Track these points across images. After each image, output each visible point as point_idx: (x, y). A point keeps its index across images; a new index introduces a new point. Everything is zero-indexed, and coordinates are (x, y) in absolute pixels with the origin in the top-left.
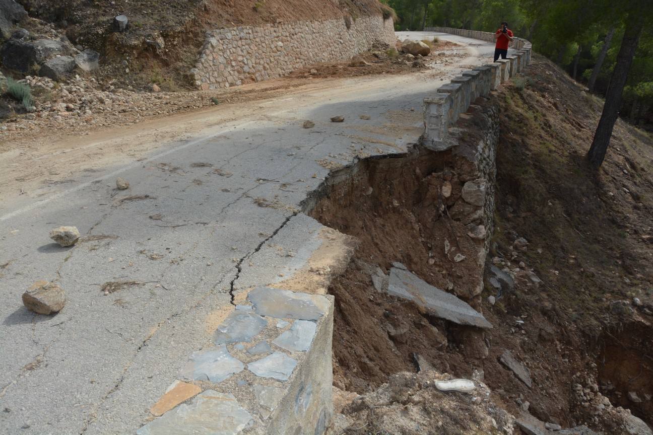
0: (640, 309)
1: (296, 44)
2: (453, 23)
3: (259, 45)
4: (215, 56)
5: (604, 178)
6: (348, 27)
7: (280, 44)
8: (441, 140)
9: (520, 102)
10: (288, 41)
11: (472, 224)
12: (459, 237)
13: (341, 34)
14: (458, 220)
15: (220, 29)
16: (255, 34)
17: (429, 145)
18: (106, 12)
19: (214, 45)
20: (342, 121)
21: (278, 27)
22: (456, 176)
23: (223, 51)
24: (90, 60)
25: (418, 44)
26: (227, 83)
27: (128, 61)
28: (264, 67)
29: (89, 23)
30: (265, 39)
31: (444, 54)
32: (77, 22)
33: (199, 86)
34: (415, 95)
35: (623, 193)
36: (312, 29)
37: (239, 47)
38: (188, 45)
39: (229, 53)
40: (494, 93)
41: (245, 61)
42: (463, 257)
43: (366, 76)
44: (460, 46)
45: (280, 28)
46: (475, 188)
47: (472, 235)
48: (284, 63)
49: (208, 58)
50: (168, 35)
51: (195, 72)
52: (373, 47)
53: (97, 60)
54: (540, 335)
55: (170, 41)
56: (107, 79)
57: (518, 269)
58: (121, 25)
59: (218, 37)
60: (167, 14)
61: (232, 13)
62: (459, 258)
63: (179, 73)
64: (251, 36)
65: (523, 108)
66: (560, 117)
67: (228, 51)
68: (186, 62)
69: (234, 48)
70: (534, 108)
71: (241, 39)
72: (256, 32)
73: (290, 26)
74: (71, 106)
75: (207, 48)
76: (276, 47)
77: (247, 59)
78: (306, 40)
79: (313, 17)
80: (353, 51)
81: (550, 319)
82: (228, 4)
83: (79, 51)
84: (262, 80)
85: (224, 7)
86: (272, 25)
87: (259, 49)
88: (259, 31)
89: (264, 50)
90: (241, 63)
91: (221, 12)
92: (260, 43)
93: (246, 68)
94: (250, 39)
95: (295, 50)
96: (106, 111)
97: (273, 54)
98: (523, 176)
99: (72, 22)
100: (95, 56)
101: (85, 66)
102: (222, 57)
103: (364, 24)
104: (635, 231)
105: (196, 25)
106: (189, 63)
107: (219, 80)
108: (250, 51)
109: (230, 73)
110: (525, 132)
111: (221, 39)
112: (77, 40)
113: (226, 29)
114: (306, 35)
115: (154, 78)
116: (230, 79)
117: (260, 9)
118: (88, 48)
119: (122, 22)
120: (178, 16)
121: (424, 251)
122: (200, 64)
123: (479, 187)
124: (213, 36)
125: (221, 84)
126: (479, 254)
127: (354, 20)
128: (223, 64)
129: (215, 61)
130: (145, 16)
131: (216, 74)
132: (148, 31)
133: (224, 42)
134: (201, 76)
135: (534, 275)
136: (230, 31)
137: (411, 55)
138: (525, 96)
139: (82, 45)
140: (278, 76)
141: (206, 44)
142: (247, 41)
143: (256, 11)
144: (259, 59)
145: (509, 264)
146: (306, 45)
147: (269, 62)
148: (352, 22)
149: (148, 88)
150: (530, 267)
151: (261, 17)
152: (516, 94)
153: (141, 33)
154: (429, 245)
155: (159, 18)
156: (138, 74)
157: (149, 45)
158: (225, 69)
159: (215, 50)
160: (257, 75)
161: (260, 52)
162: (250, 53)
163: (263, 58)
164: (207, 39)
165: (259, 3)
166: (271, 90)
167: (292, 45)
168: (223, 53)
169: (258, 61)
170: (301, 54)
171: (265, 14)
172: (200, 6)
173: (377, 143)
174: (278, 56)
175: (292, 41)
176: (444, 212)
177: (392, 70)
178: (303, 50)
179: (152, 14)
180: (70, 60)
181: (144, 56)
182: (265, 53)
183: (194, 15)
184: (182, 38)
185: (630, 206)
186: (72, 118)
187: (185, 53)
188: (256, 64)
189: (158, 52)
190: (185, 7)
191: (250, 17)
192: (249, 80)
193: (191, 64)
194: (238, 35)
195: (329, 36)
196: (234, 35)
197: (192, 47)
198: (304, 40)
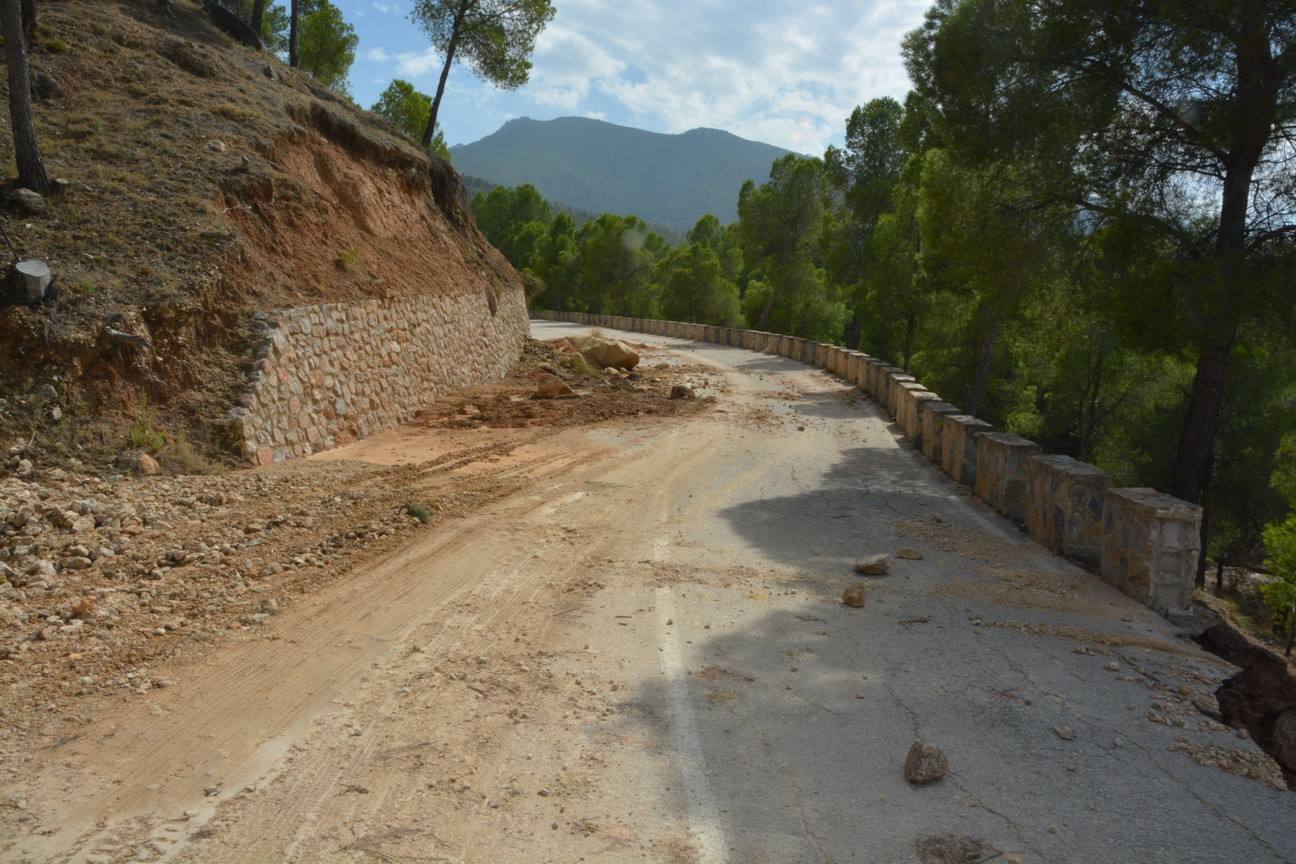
1: (420, 348)
3: (360, 348)
4: (281, 376)
6: (493, 312)
7: (395, 346)
10: (407, 340)
13: (485, 325)
16: (353, 322)
19: (280, 347)
21: (389, 308)
23: (296, 362)
25: (616, 347)
26: (307, 444)
27: (56, 386)
28: (372, 402)
30: (369, 336)
33: (252, 454)
36: (442, 314)
37: (325, 352)
38: (212, 345)
39: (307, 369)
41: (338, 388)
45: (393, 310)
48: (405, 391)
49: (266, 380)
50: (164, 319)
51: (244, 418)
55: (167, 335)
58: (31, 287)
59: (286, 328)
60: (152, 264)
61: (293, 270)
63: (198, 421)
64: (347, 331)
67: (306, 363)
68: (211, 390)
69: (316, 355)
71: (328, 334)
72: (355, 318)
73: (408, 305)
75: (265, 356)
76: (389, 354)
77: (341, 383)
78: (435, 338)
79: (442, 290)
82: (279, 249)
84: (370, 434)
85: (274, 257)
86: (380, 302)
87: (360, 358)
88: (358, 315)
89: (370, 360)
90: (331, 394)
91: (269, 267)
92: (361, 344)
93: (340, 406)
94: (344, 336)
95: (419, 359)
97: (385, 369)
102: (296, 378)
103: (510, 305)
105: (228, 297)
106: (220, 393)
107: (292, 436)
108: (346, 364)
109: (312, 419)
111: (292, 334)
113: (298, 308)
114: (435, 329)
115: (134, 435)
116: (312, 431)
117: (349, 266)
119: (37, 280)
120: (180, 271)
122: (253, 395)
124: (275, 325)
125: (296, 446)
127: (498, 297)
128: (298, 395)
129: (282, 388)
130: (92, 268)
131: (285, 423)
132: (113, 308)
133: (297, 340)
134: (256, 429)
136: (308, 314)
140: (395, 422)
141: (260, 344)
142: (338, 338)
143: (344, 270)
144: (362, 383)
146: (435, 350)
147: (379, 390)
148: (496, 301)
149: (127, 463)
151: (356, 283)
153: (92, 309)
155: (133, 275)
156: (88, 422)
157: (116, 341)
158: (302, 408)
159: (283, 360)
160: (360, 421)
161: (363, 365)
162: (346, 369)
163: (368, 382)
164: (259, 332)
165: (345, 252)
167: (414, 349)
168: (297, 368)
169: (360, 387)
171: (364, 278)
172: (232, 249)
174: (393, 375)
175: (414, 340)
178: (432, 360)
179: (111, 263)
181: (101, 373)
182: (372, 368)
183: (221, 270)
184: (196, 328)
187: (212, 368)
188: (357, 394)
189: (143, 361)
190: (195, 251)
191: (335, 283)
192: (346, 435)
193: (228, 397)
194: (322, 325)
195: (468, 329)
196: (315, 324)
197: (223, 352)
198: (431, 338)
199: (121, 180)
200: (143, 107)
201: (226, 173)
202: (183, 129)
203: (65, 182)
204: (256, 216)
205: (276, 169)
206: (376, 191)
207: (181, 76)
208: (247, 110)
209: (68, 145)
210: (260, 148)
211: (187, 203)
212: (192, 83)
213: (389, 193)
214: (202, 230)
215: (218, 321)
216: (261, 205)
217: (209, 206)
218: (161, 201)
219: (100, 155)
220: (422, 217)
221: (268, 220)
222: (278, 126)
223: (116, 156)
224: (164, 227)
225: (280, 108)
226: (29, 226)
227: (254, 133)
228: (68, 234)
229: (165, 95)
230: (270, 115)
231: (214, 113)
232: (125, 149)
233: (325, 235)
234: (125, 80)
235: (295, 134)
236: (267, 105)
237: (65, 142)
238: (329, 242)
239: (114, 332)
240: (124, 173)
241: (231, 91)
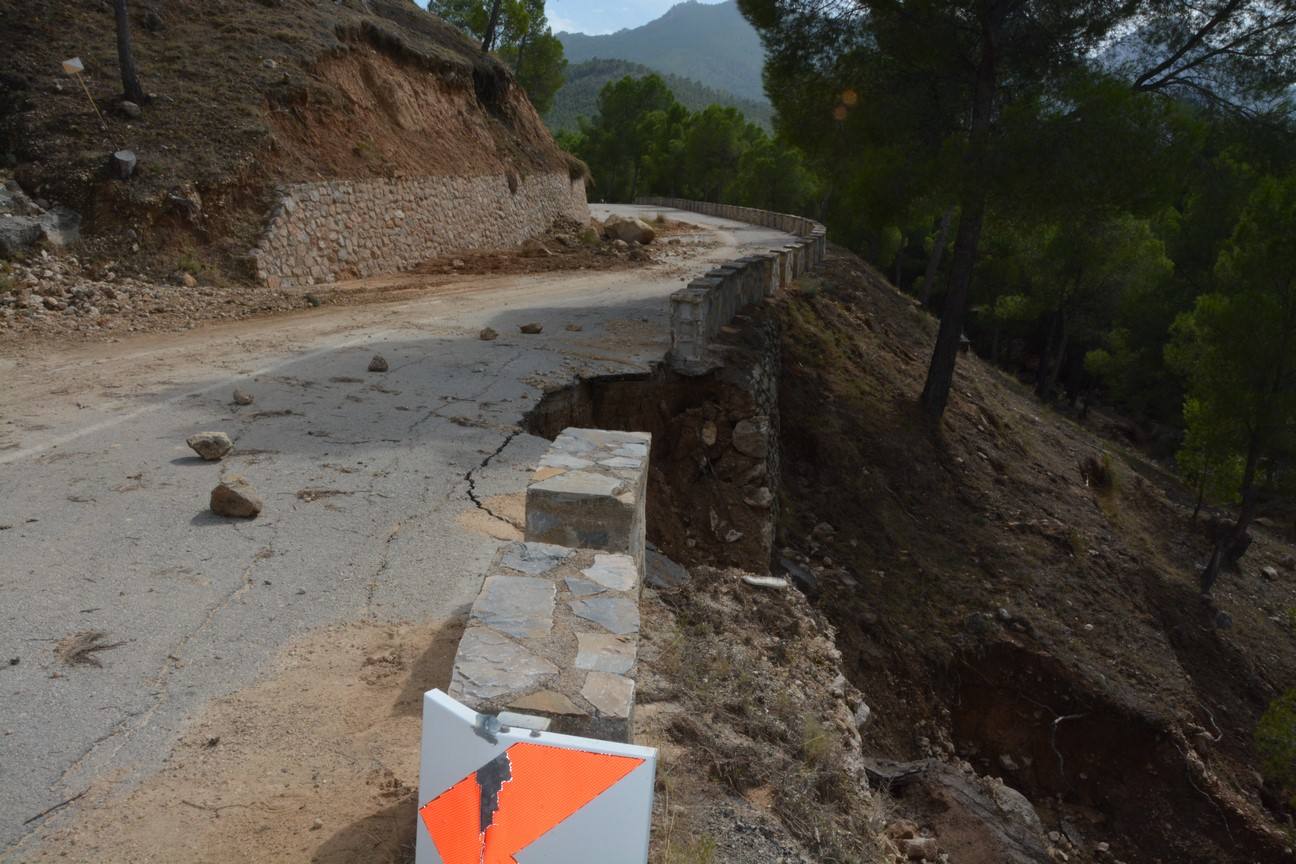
0: (1008, 624)
1: (426, 216)
2: (686, 192)
3: (365, 214)
4: (291, 229)
5: (947, 436)
6: (513, 191)
7: (400, 214)
8: (698, 359)
9: (812, 316)
10: (412, 209)
11: (749, 486)
12: (732, 505)
13: (502, 202)
14: (729, 480)
15: (299, 183)
16: (358, 194)
17: (679, 366)
18: (92, 143)
19: (291, 209)
20: (538, 332)
21: (396, 184)
22: (723, 413)
23: (305, 221)
24: (64, 226)
25: (633, 223)
26: (311, 277)
27: (136, 230)
28: (373, 254)
29: (60, 160)
30: (374, 205)
31: (678, 242)
32: (36, 158)
33: (264, 280)
34: (645, 301)
35: (978, 460)
36: (452, 191)
37: (331, 215)
38: (244, 208)
39: (314, 226)
40: (771, 300)
41: (342, 240)
42: (739, 534)
43: (553, 273)
44: (703, 229)
45: (400, 187)
46: (752, 430)
47: (751, 502)
48: (407, 247)
49: (279, 231)
50: (210, 189)
51: (257, 256)
52: (555, 226)
53: (77, 228)
54: (861, 660)
55: (212, 200)
56: (98, 261)
57: (821, 568)
58: (123, 168)
59: (297, 197)
60: (206, 152)
61: (318, 156)
62: (733, 536)
63: (228, 256)
64: (352, 201)
65: (816, 326)
66: (876, 341)
67: (313, 222)
68: (240, 238)
69: (322, 216)
70: (834, 326)
71: (334, 202)
72: (361, 192)
73: (416, 183)
74: (53, 300)
75: (279, 215)
76: (392, 219)
77: (345, 238)
78: (443, 209)
79: (455, 172)
80: (521, 232)
81: (875, 638)
82: (309, 141)
83: (42, 210)
84: (369, 276)
85: (303, 146)
86: (387, 180)
87: (364, 221)
88: (365, 190)
89: (373, 223)
90: (335, 244)
91: (297, 154)
92: (366, 210)
93: (343, 254)
94: (350, 204)
95: (424, 225)
96: (124, 310)
97: (388, 230)
98: (821, 429)
99: (25, 156)
100: (73, 220)
101: (55, 237)
102: (304, 232)
103: (540, 186)
104: (998, 515)
105: (258, 175)
106: (245, 239)
107: (298, 271)
108: (350, 224)
109: (316, 261)
110: (822, 362)
111: (302, 201)
112: (38, 190)
113: (310, 183)
114: (443, 202)
115: (184, 263)
116: (316, 270)
117: (365, 152)
118: (59, 205)
119: (127, 163)
120: (225, 157)
121: (680, 526)
122: (266, 241)
123: (758, 427)
124: (288, 195)
125: (300, 278)
126: (764, 530)
127: (523, 179)
128: (305, 244)
129: (291, 238)
130: (166, 155)
131: (292, 261)
132: (174, 181)
133: (306, 205)
134: (267, 264)
135: (846, 575)
136: (317, 188)
137: (622, 242)
138: (819, 306)
139: (47, 199)
140: (395, 269)
141: (276, 207)
142: (344, 206)
143: (359, 155)
144: (364, 239)
145: (808, 560)
146: (442, 218)
147: (380, 245)
148: (520, 182)
149: (175, 279)
150: (840, 564)
151: (367, 166)
152: (805, 304)
153: (161, 182)
154: (686, 519)
155: (192, 160)
156: (155, 254)
157: (176, 204)
158: (307, 253)
159: (293, 219)
160: (361, 266)
161: (367, 226)
162: (350, 228)
163: (371, 238)
164: (277, 199)
165: (364, 143)
166: (395, 289)
167: (419, 216)
168: (305, 225)
169: (362, 242)
170: (434, 234)
171: (375, 162)
172: (266, 142)
173: (602, 359)
174: (395, 235)
175: (420, 210)
176: (707, 467)
177: (596, 264)
178: (439, 226)
179: (179, 152)
180: (31, 224)
181: (166, 224)
182: (375, 229)
183: (254, 157)
184: (233, 195)
185: (989, 479)
186: (67, 318)
187: (241, 221)
188: (359, 246)
189: (192, 217)
190: (238, 143)
191: (349, 166)
192: (347, 274)
193: (250, 242)
194: (329, 195)
195: (482, 204)
196: (323, 195)
197: (251, 212)
198: (439, 209)
199: (196, 92)
200: (219, 35)
201: (271, 85)
202: (247, 52)
203: (155, 95)
204: (293, 117)
205: (316, 79)
206: (412, 94)
207: (252, 8)
208: (301, 34)
209: (163, 67)
210: (304, 64)
211: (238, 109)
212: (261, 13)
213: (425, 94)
214: (244, 128)
215: (248, 191)
216: (299, 109)
217: (255, 110)
218: (221, 108)
219: (184, 74)
220: (460, 113)
221: (302, 119)
222: (323, 46)
223: (193, 74)
224: (219, 126)
225: (332, 27)
226: (129, 127)
227: (302, 53)
228: (154, 132)
229: (236, 25)
230: (319, 36)
231: (272, 38)
232: (201, 69)
233: (349, 130)
234: (210, 14)
235: (338, 51)
236: (319, 28)
237: (160, 65)
238: (351, 135)
239: (174, 197)
240: (198, 87)
241: (289, 18)
